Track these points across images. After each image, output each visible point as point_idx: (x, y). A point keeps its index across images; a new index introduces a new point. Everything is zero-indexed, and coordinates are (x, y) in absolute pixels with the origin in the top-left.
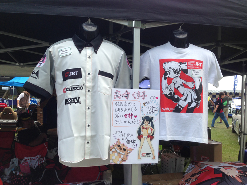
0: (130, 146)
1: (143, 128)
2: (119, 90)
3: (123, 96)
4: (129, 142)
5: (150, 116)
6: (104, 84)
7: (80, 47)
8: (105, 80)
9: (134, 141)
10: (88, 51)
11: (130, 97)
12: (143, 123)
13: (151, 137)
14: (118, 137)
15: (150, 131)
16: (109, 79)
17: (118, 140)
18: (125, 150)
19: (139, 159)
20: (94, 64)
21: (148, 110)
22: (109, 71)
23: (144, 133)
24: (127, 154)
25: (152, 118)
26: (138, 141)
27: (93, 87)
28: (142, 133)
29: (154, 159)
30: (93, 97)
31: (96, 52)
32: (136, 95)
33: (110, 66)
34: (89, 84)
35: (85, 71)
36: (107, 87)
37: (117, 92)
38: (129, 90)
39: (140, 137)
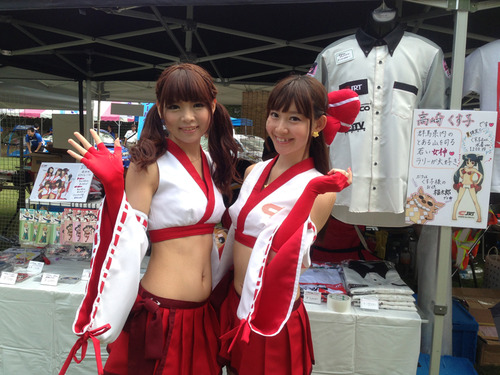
0: (439, 199)
1: (464, 172)
2: (426, 111)
3: (433, 121)
4: (438, 192)
5: (478, 153)
6: (403, 102)
7: (366, 48)
8: (403, 96)
9: (448, 192)
10: (379, 53)
11: (445, 122)
12: (464, 164)
13: (477, 187)
14: (420, 184)
15: (475, 177)
16: (411, 95)
17: (421, 188)
18: (430, 204)
19: (454, 219)
20: (388, 73)
21: (474, 145)
22: (412, 82)
23: (465, 180)
24: (435, 211)
25: (481, 157)
26: (454, 193)
27: (384, 107)
28: (460, 180)
29: (479, 221)
30: (383, 122)
31: (391, 53)
32: (454, 120)
33: (413, 75)
34: (378, 103)
35: (373, 83)
36: (407, 106)
37: (423, 115)
38: (443, 112)
39: (457, 185)
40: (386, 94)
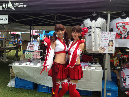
0: (105, 48)
1: (110, 43)
3: (104, 34)
4: (105, 47)
7: (91, 20)
10: (94, 21)
11: (106, 34)
12: (110, 42)
13: (112, 46)
14: (102, 45)
15: (112, 44)
17: (102, 46)
19: (108, 52)
20: (95, 25)
21: (111, 38)
22: (100, 27)
23: (110, 44)
24: (105, 50)
25: (113, 40)
26: (108, 47)
27: (95, 31)
29: (113, 52)
30: (95, 34)
31: (96, 21)
32: (108, 33)
33: (100, 25)
34: (93, 31)
35: (92, 27)
36: (99, 31)
38: (106, 32)
40: (95, 29)
